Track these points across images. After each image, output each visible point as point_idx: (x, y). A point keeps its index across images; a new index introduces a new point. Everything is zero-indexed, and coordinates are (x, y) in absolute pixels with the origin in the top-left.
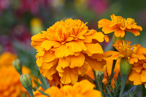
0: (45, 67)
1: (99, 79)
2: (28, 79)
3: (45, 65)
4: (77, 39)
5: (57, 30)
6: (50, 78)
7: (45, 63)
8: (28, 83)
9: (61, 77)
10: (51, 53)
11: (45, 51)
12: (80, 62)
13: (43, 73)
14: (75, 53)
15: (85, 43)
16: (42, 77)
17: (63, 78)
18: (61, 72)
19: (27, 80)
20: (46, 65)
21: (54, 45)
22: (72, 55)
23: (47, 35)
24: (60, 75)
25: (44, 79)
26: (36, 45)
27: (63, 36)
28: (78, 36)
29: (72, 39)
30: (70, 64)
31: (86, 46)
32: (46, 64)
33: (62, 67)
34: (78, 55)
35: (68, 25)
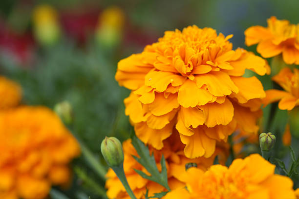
0: (153, 124)
1: (266, 148)
2: (118, 149)
3: (154, 120)
4: (218, 70)
5: (176, 51)
6: (159, 145)
7: (152, 117)
8: (118, 157)
9: (185, 145)
10: (166, 97)
11: (157, 94)
12: (226, 116)
13: (141, 135)
14: (218, 98)
15: (231, 77)
16: (139, 142)
17: (189, 146)
18: (186, 135)
19: (116, 150)
20: (155, 122)
21: (173, 82)
22: (213, 102)
23: (154, 61)
24: (184, 141)
25: (142, 147)
26: (124, 80)
27: (189, 62)
28: (219, 64)
29: (209, 69)
30: (207, 120)
31: (234, 83)
32: (155, 118)
33: (192, 126)
34: (224, 102)
35: (195, 40)
